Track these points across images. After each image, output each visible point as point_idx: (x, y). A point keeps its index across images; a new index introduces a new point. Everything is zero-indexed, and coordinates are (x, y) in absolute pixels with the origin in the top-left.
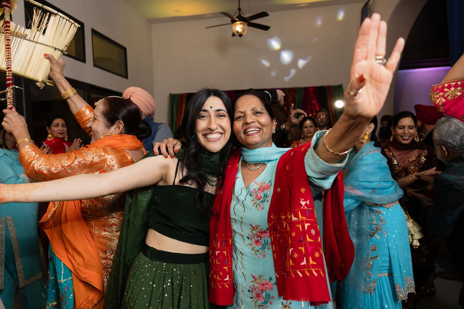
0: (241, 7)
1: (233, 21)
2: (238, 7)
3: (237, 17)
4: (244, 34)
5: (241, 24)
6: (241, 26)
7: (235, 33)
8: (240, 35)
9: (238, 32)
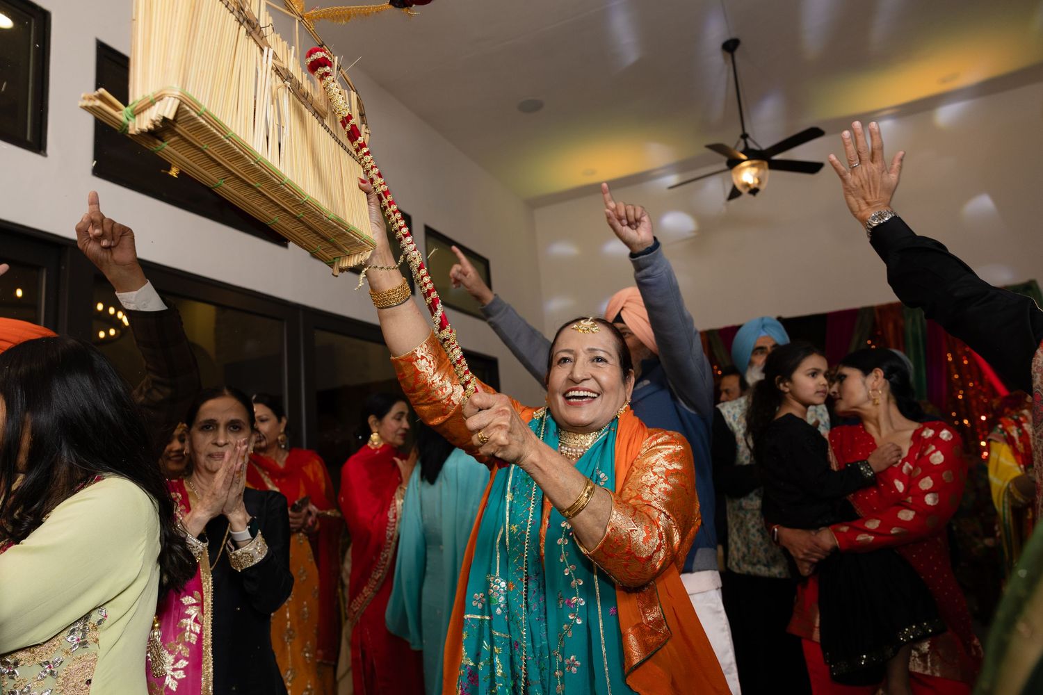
0: (748, 131)
1: (733, 163)
2: (740, 132)
3: (743, 152)
4: (762, 188)
5: (753, 166)
6: (754, 170)
7: (739, 187)
8: (754, 191)
9: (747, 185)
